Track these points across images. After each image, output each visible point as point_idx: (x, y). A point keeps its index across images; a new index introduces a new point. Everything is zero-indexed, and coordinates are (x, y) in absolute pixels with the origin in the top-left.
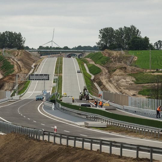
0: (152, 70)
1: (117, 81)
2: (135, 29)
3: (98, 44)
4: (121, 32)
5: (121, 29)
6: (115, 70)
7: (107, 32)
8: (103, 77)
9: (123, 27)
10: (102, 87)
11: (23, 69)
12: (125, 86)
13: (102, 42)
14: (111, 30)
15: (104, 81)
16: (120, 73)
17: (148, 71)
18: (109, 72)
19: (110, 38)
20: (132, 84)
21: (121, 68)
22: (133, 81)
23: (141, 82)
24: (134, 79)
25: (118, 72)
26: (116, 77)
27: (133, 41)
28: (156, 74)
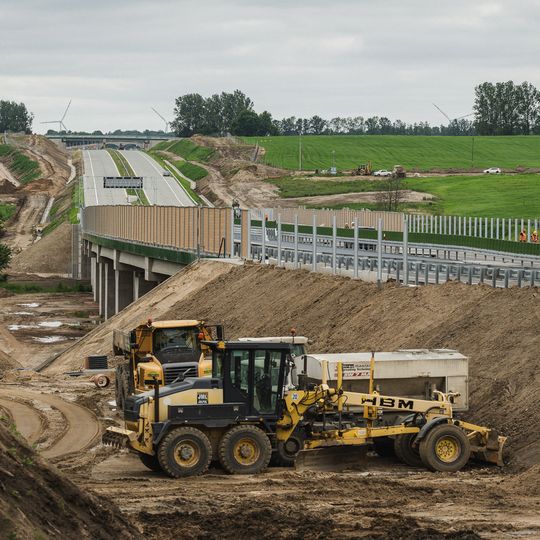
0: (306, 173)
1: (246, 191)
2: (243, 96)
3: (174, 125)
4: (215, 102)
5: (216, 97)
6: (236, 172)
7: (191, 104)
8: (216, 185)
9: (220, 94)
10: (217, 202)
11: (57, 170)
12: (263, 201)
13: (180, 122)
14: (198, 98)
15: (219, 192)
16: (247, 177)
17: (298, 173)
18: (223, 175)
19: (196, 115)
20: (275, 198)
21: (247, 168)
22: (274, 192)
23: (290, 193)
24: (277, 189)
25: (242, 175)
26: (240, 184)
27: (242, 120)
28: (315, 179)
